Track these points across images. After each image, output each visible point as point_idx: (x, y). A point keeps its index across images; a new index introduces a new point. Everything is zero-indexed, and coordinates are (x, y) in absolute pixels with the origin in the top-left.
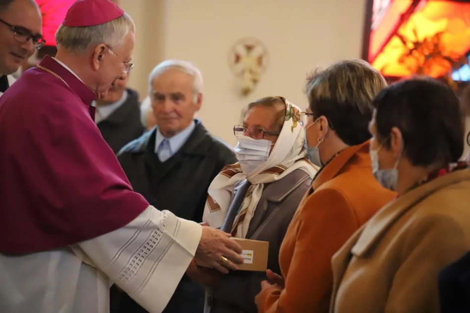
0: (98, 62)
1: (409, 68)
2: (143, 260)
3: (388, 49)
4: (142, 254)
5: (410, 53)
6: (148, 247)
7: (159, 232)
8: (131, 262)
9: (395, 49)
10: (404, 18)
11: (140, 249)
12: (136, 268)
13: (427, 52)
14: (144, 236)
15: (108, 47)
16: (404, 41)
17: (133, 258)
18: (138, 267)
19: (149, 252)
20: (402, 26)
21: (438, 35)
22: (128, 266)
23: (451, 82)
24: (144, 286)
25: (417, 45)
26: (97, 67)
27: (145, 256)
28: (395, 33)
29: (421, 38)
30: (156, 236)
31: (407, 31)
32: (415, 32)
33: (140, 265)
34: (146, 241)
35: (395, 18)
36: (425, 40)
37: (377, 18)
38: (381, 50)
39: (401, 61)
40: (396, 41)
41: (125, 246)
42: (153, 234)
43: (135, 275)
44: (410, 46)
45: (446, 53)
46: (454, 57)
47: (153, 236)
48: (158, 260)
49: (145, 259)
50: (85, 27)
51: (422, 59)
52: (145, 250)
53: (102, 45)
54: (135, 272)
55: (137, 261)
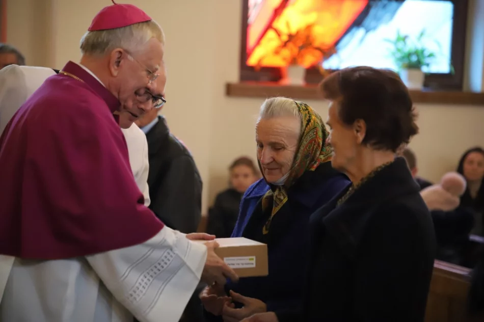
0: (116, 67)
1: (284, 59)
2: (151, 279)
3: (264, 41)
4: (151, 273)
5: (285, 45)
6: (159, 267)
7: (171, 253)
8: (140, 281)
9: (271, 41)
10: (278, 12)
11: (150, 269)
12: (145, 288)
13: (300, 44)
14: (157, 254)
15: (127, 52)
16: (279, 34)
17: (142, 277)
18: (147, 287)
19: (158, 272)
20: (276, 19)
21: (309, 27)
22: (137, 285)
23: (322, 71)
24: (152, 308)
25: (291, 37)
26: (115, 73)
27: (154, 275)
28: (269, 26)
29: (294, 30)
30: (169, 257)
31: (280, 24)
32: (288, 25)
33: (148, 284)
34: (158, 261)
35: (269, 13)
36: (298, 33)
37: (253, 13)
38: (258, 43)
39: (277, 52)
40: (271, 34)
41: (136, 264)
42: (166, 254)
43: (144, 294)
44: (285, 38)
45: (317, 43)
46: (324, 47)
47: (166, 257)
48: (167, 281)
49: (153, 280)
50: (103, 30)
51: (296, 50)
52: (155, 270)
53: (119, 49)
54: (144, 292)
55: (145, 280)
